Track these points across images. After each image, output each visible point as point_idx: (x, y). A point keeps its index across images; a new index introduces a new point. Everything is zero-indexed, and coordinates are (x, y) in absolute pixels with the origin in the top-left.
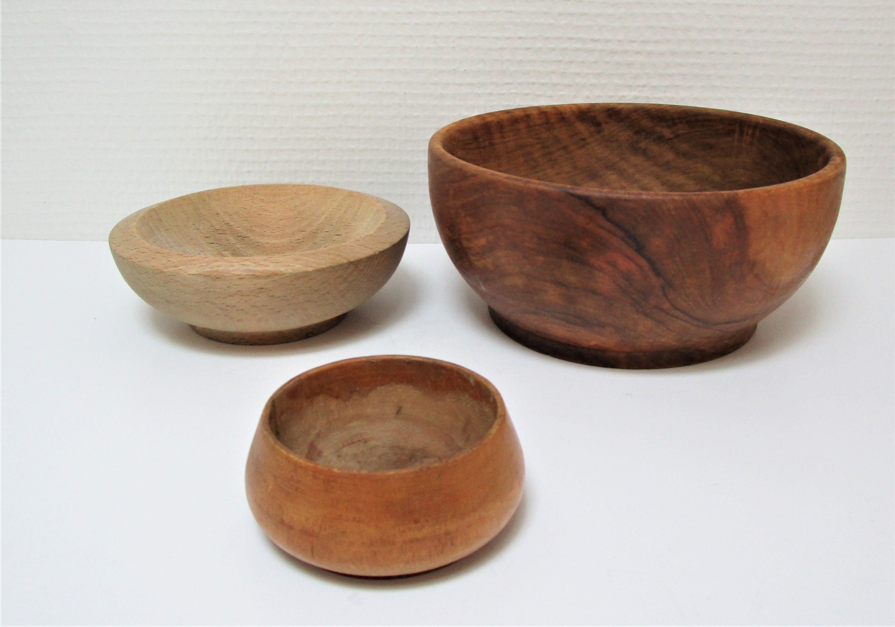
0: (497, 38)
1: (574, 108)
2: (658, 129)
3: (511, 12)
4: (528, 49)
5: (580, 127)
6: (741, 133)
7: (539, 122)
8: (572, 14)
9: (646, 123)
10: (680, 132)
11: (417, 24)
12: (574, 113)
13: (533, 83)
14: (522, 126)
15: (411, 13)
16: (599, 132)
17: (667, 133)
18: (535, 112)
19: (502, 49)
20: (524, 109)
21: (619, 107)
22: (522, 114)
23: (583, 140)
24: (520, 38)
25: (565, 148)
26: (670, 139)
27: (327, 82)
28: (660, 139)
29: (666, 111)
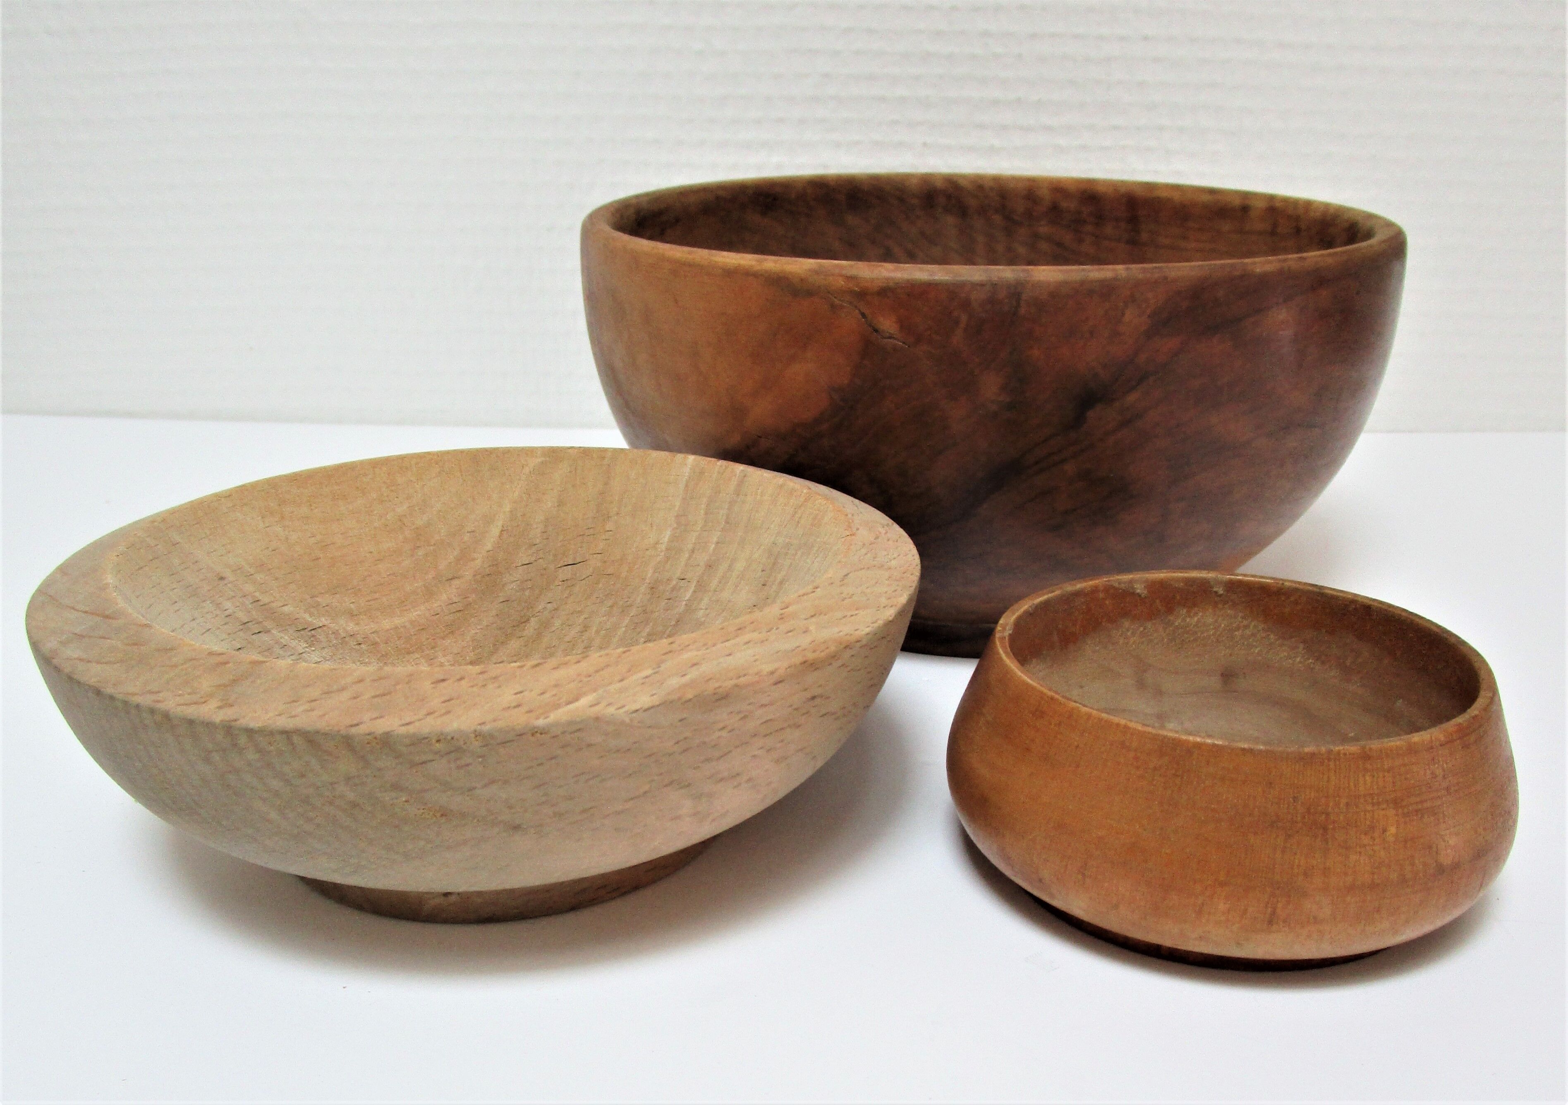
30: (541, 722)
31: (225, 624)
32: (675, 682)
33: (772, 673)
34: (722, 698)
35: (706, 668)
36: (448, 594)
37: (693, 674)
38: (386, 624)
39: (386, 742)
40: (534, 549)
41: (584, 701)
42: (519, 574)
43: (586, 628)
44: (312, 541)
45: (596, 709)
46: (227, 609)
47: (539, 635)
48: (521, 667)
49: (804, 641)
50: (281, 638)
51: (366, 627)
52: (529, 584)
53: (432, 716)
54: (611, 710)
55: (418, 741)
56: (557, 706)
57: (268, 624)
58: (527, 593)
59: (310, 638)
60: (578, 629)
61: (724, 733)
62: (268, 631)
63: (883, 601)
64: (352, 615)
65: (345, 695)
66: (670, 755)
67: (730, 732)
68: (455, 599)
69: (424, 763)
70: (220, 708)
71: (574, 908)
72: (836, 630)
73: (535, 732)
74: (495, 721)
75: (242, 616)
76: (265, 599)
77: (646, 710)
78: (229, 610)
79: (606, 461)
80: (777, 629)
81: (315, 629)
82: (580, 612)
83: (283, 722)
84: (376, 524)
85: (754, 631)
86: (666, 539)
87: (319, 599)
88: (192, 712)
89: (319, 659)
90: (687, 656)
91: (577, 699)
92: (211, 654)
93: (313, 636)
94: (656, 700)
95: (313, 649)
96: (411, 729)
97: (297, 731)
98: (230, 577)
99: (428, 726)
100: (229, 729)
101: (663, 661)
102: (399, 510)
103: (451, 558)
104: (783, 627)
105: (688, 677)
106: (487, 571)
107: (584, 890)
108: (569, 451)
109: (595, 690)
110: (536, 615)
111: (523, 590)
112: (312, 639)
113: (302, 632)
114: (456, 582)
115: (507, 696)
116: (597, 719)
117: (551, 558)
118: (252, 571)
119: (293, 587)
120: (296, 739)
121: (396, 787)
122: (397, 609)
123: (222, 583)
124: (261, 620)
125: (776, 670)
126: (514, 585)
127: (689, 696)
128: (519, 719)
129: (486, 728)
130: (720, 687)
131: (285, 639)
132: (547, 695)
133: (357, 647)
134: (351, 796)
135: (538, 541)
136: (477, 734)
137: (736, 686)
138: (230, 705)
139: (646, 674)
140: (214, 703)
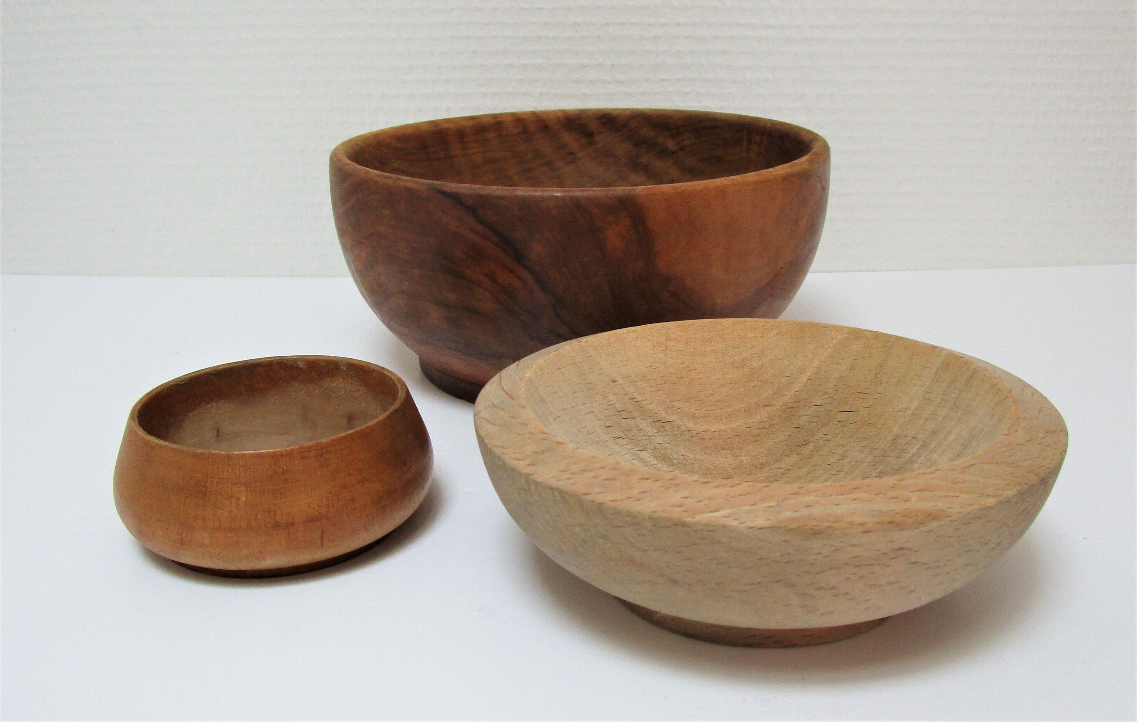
1: (559, 115)
2: (660, 140)
5: (568, 138)
6: (750, 142)
7: (515, 131)
9: (647, 133)
10: (687, 142)
12: (558, 120)
14: (491, 135)
16: (591, 144)
17: (671, 144)
18: (509, 119)
20: (495, 116)
21: (615, 113)
22: (492, 120)
23: (572, 153)
25: (548, 164)
26: (674, 152)
28: (664, 153)
29: (670, 117)
30: (689, 520)
31: (607, 409)
32: (787, 514)
33: (861, 524)
34: (817, 533)
35: (815, 511)
36: (763, 415)
37: (804, 512)
38: (715, 427)
39: (600, 508)
40: (826, 396)
41: (722, 513)
42: (811, 411)
43: (843, 457)
44: (683, 366)
45: (727, 520)
46: (611, 401)
47: (811, 456)
49: (901, 507)
50: (641, 424)
51: (701, 426)
52: (816, 419)
53: (629, 500)
54: (735, 523)
55: (617, 513)
56: (702, 512)
57: (636, 414)
58: (813, 425)
59: (661, 427)
60: (838, 457)
61: (819, 557)
62: (634, 418)
63: (990, 491)
64: (694, 417)
66: (777, 562)
67: (824, 557)
68: (765, 420)
69: (619, 527)
70: (529, 465)
71: (749, 645)
72: (932, 504)
73: (684, 524)
74: (663, 512)
75: (619, 406)
76: (639, 398)
77: (760, 528)
78: (612, 402)
79: (889, 344)
80: (884, 494)
81: (666, 422)
82: (843, 446)
83: (554, 483)
84: (728, 361)
85: (866, 492)
86: (913, 407)
87: (675, 404)
88: (515, 464)
89: (662, 442)
90: (807, 499)
91: (717, 510)
92: (541, 432)
93: (663, 426)
95: (660, 434)
96: (614, 504)
97: (557, 489)
98: (620, 381)
99: (625, 505)
100: (528, 479)
101: (788, 499)
102: (744, 355)
103: (770, 391)
104: (891, 494)
105: (798, 514)
106: (791, 405)
107: (754, 636)
108: (867, 333)
109: (732, 507)
110: (815, 441)
111: (811, 422)
112: (662, 428)
113: (656, 423)
114: (769, 409)
115: (676, 498)
116: (724, 527)
117: (836, 404)
118: (636, 379)
119: (661, 393)
120: (556, 494)
121: (604, 537)
122: (725, 419)
123: (613, 384)
124: (631, 410)
125: (867, 523)
126: (805, 418)
127: (793, 527)
128: (677, 514)
129: (656, 515)
130: (816, 526)
131: (644, 425)
132: (701, 504)
133: (690, 439)
134: (582, 536)
135: (830, 391)
136: (650, 518)
137: (830, 527)
138: (533, 465)
139: (771, 504)
140: (528, 461)
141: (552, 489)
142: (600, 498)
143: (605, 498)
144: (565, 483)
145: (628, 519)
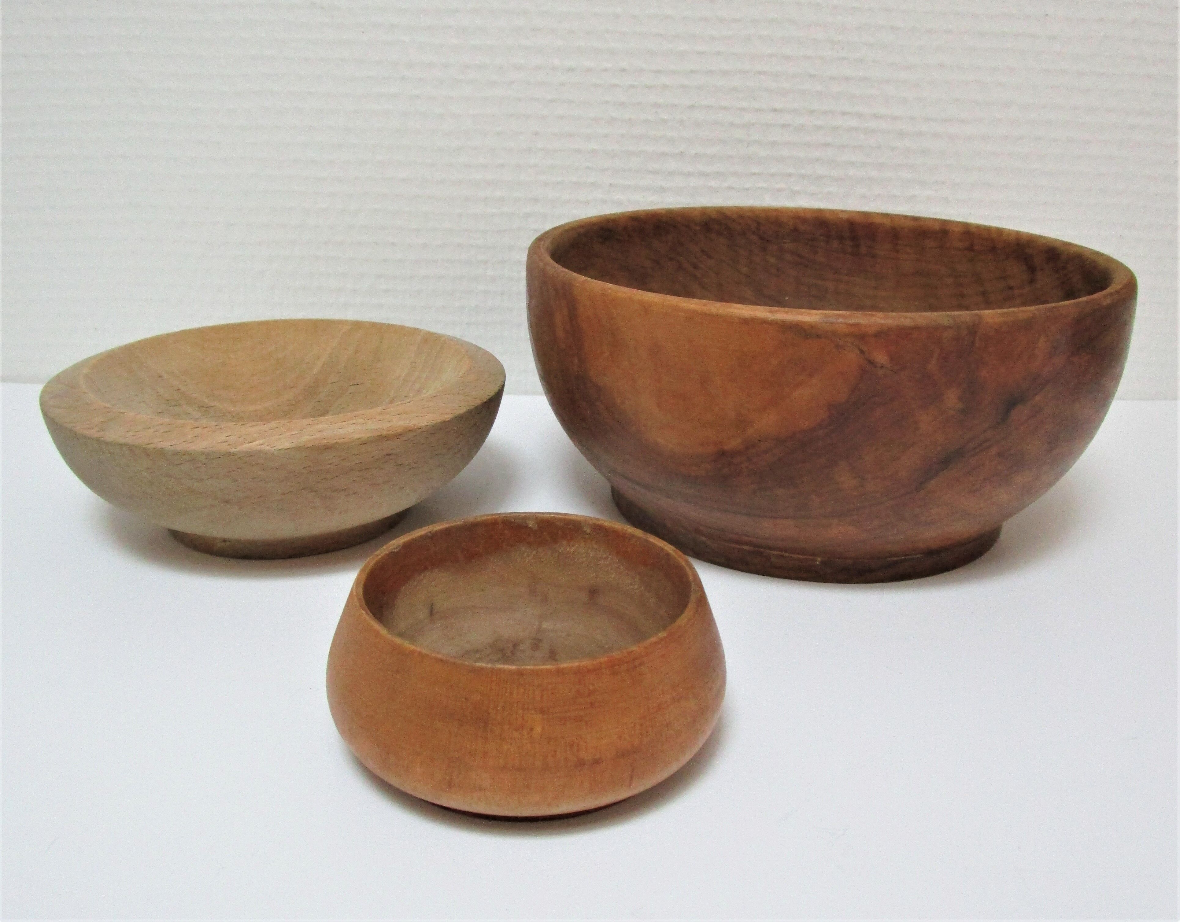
0: (743, 109)
3: (764, 73)
4: (784, 126)
8: (847, 79)
11: (632, 86)
13: (790, 175)
15: (624, 70)
19: (748, 126)
24: (775, 110)
27: (502, 166)
30: (233, 450)
32: (306, 438)
33: (360, 439)
34: (327, 448)
35: (325, 434)
37: (318, 435)
39: (161, 453)
41: (257, 442)
45: (261, 446)
48: (236, 424)
53: (185, 443)
54: (267, 448)
55: (175, 453)
56: (242, 444)
61: (332, 466)
65: (151, 431)
69: (179, 463)
70: (98, 431)
73: (229, 454)
74: (212, 448)
77: (288, 449)
80: (374, 419)
83: (122, 441)
85: (361, 418)
88: (86, 432)
90: (320, 426)
91: (254, 441)
92: (106, 407)
94: (293, 445)
96: (172, 448)
97: (126, 445)
99: (181, 447)
100: (98, 440)
101: (305, 428)
104: (378, 418)
105: (313, 437)
109: (264, 438)
115: (223, 437)
116: (260, 451)
120: (125, 448)
121: (167, 475)
127: (311, 446)
128: (224, 448)
129: (206, 451)
130: (329, 443)
132: (241, 438)
136: (203, 453)
137: (337, 443)
138: (103, 430)
139: (293, 433)
140: (97, 429)
141: (121, 445)
142: (160, 446)
143: (166, 445)
144: (129, 439)
145: (185, 457)
